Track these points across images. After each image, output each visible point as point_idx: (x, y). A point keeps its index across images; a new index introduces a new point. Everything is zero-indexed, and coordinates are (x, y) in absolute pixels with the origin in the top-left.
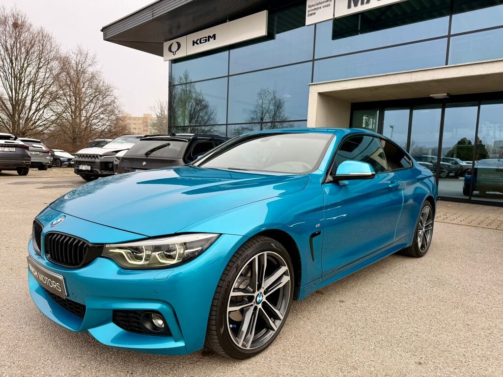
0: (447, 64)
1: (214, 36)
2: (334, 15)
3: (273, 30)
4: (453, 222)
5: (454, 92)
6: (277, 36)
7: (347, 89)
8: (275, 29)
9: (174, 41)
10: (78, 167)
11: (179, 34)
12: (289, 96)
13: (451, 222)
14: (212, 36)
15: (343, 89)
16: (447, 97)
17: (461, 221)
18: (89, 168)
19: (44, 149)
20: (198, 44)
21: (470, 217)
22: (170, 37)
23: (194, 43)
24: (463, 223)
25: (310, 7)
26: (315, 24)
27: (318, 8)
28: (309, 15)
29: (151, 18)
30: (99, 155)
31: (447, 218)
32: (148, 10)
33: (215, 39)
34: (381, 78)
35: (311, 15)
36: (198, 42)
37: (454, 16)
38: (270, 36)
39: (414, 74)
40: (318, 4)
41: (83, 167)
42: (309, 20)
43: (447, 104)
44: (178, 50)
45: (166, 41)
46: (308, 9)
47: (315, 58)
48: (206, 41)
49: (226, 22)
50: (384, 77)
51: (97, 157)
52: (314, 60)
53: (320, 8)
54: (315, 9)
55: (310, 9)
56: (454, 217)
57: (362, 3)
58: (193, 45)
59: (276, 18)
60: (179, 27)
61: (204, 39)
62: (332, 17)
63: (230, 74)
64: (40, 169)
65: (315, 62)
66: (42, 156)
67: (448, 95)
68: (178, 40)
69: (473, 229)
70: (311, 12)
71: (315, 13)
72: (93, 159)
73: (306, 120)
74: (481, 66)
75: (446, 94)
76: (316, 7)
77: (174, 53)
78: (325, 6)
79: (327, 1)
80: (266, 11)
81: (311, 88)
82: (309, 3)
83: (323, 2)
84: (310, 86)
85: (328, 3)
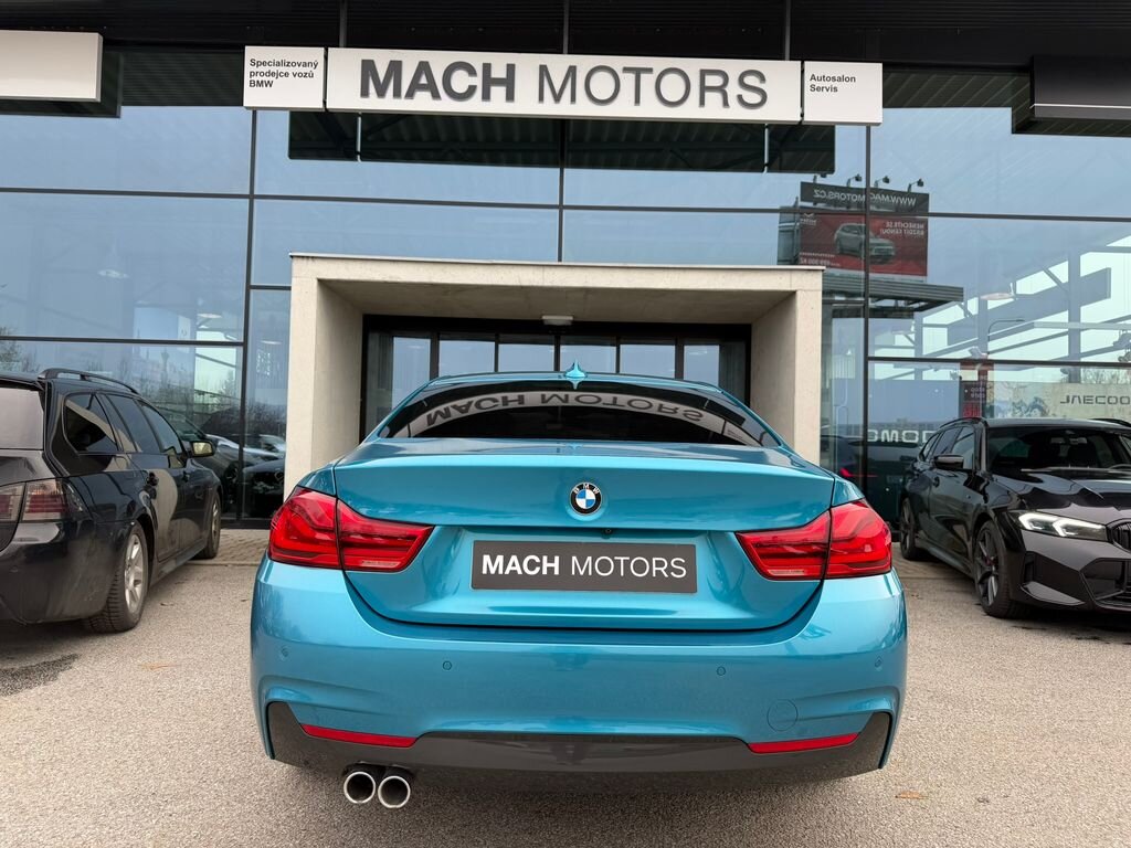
0: (560, 260)
2: (324, 102)
5: (591, 314)
25: (254, 63)
27: (278, 75)
28: (252, 84)
34: (482, 269)
35: (260, 84)
40: (278, 64)
42: (252, 97)
43: (565, 338)
46: (248, 68)
47: (256, 193)
52: (252, 197)
53: (286, 75)
54: (273, 74)
55: (255, 69)
57: (396, 94)
59: (122, 62)
65: (257, 202)
67: (574, 319)
70: (260, 78)
71: (270, 84)
76: (274, 69)
78: (300, 75)
79: (305, 65)
80: (97, 34)
81: (297, 265)
82: (251, 52)
83: (294, 64)
84: (295, 261)
85: (307, 70)
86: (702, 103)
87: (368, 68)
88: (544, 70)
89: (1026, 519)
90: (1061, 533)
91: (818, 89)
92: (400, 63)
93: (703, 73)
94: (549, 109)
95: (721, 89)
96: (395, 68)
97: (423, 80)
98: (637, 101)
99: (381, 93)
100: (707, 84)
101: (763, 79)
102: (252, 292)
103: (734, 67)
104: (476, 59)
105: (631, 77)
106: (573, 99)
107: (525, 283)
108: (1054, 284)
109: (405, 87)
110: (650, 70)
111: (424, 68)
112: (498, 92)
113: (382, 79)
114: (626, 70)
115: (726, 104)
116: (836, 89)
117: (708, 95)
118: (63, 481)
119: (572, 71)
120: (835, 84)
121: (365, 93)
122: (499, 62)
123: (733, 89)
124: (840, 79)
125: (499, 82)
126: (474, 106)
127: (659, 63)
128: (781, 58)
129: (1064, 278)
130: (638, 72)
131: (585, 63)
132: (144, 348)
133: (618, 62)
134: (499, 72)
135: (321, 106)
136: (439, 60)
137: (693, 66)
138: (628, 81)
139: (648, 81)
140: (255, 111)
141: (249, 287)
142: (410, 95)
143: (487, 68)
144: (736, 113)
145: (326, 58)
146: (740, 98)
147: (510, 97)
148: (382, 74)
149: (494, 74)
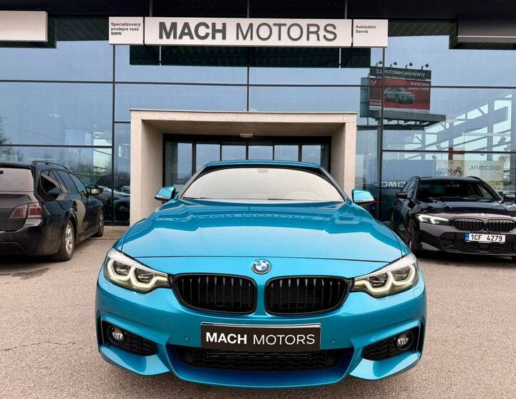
0: (248, 110)
2: (144, 41)
8: (56, 36)
12: (56, 116)
15: (172, 119)
25: (113, 24)
27: (123, 29)
28: (112, 34)
34: (210, 114)
35: (116, 34)
37: (251, 68)
40: (123, 25)
42: (113, 39)
43: (250, 143)
46: (110, 27)
47: (116, 81)
52: (114, 83)
53: (127, 29)
54: (121, 29)
55: (113, 27)
57: (175, 38)
59: (56, 24)
65: (116, 85)
67: (254, 135)
70: (116, 31)
71: (120, 33)
74: (290, 115)
75: (252, 135)
76: (121, 27)
78: (133, 29)
80: (45, 12)
81: (133, 114)
82: (112, 20)
83: (130, 25)
84: (132, 112)
85: (136, 27)
86: (308, 39)
87: (162, 25)
88: (239, 26)
89: (421, 217)
90: (433, 222)
91: (360, 32)
92: (176, 23)
93: (309, 26)
94: (241, 42)
95: (316, 33)
96: (174, 25)
97: (186, 31)
98: (280, 39)
99: (168, 37)
100: (310, 30)
101: (335, 28)
102: (115, 124)
103: (322, 22)
104: (209, 21)
105: (277, 27)
106: (252, 38)
107: (229, 120)
108: (482, 115)
109: (178, 33)
110: (285, 25)
111: (186, 25)
112: (219, 36)
113: (168, 31)
114: (275, 25)
115: (318, 39)
116: (367, 32)
117: (310, 35)
118: (42, 204)
119: (251, 26)
120: (367, 29)
121: (161, 37)
122: (219, 22)
123: (322, 33)
124: (369, 27)
125: (219, 31)
126: (209, 42)
127: (289, 21)
128: (343, 18)
129: (486, 112)
130: (280, 25)
131: (256, 22)
132: (70, 149)
133: (271, 21)
134: (219, 27)
135: (142, 43)
136: (193, 22)
137: (304, 22)
138: (275, 29)
139: (284, 29)
140: (114, 45)
141: (114, 122)
142: (181, 37)
143: (214, 25)
144: (323, 43)
145: (144, 21)
146: (325, 36)
147: (224, 37)
148: (168, 28)
149: (217, 28)
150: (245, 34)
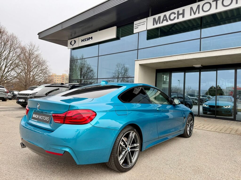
0: (200, 51)
1: (92, 37)
2: (147, 28)
3: (119, 35)
4: (207, 129)
5: (205, 64)
6: (121, 38)
7: (153, 62)
8: (120, 35)
9: (73, 40)
10: (18, 100)
11: (75, 36)
13: (206, 130)
14: (90, 38)
15: (151, 63)
16: (202, 67)
17: (211, 129)
18: (24, 101)
19: (6, 90)
20: (84, 41)
21: (216, 127)
22: (71, 38)
23: (82, 41)
24: (212, 130)
25: (135, 25)
26: (138, 33)
29: (61, 29)
30: (30, 94)
31: (204, 127)
32: (60, 25)
33: (92, 39)
34: (169, 57)
35: (136, 28)
36: (84, 40)
37: (202, 30)
38: (118, 38)
39: (184, 55)
41: (21, 100)
42: (135, 31)
43: (201, 70)
44: (74, 44)
45: (69, 39)
46: (134, 26)
47: (139, 48)
48: (88, 40)
49: (97, 31)
50: (170, 57)
51: (28, 95)
52: (138, 49)
53: (140, 25)
54: (138, 26)
55: (135, 26)
56: (208, 126)
57: (160, 23)
58: (82, 42)
59: (120, 30)
60: (75, 33)
61: (87, 39)
62: (146, 29)
63: (99, 55)
64: (3, 101)
65: (139, 50)
66: (4, 94)
67: (202, 65)
68: (74, 39)
69: (218, 134)
70: (136, 27)
71: (138, 28)
72: (26, 96)
73: (134, 77)
74: (216, 52)
75: (201, 65)
76: (138, 25)
77: (73, 45)
78: (143, 24)
79: (143, 22)
80: (116, 26)
83: (141, 23)
84: (136, 61)
86: (237, 3)
87: (154, 19)
88: (191, 8)
94: (193, 16)
97: (165, 19)
98: (216, 8)
104: (175, 11)
105: (215, 2)
106: (199, 13)
111: (165, 16)
112: (181, 16)
114: (213, 1)
119: (199, 6)
121: (154, 25)
122: (180, 10)
130: (217, 1)
131: (202, 3)
136: (167, 13)
138: (214, 4)
139: (219, 2)
142: (162, 22)
143: (178, 12)
145: (147, 19)
147: (183, 17)
148: (157, 20)
149: (180, 13)
150: (195, 11)
